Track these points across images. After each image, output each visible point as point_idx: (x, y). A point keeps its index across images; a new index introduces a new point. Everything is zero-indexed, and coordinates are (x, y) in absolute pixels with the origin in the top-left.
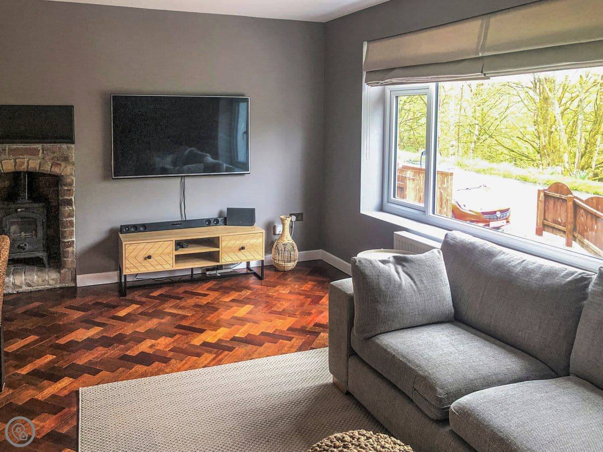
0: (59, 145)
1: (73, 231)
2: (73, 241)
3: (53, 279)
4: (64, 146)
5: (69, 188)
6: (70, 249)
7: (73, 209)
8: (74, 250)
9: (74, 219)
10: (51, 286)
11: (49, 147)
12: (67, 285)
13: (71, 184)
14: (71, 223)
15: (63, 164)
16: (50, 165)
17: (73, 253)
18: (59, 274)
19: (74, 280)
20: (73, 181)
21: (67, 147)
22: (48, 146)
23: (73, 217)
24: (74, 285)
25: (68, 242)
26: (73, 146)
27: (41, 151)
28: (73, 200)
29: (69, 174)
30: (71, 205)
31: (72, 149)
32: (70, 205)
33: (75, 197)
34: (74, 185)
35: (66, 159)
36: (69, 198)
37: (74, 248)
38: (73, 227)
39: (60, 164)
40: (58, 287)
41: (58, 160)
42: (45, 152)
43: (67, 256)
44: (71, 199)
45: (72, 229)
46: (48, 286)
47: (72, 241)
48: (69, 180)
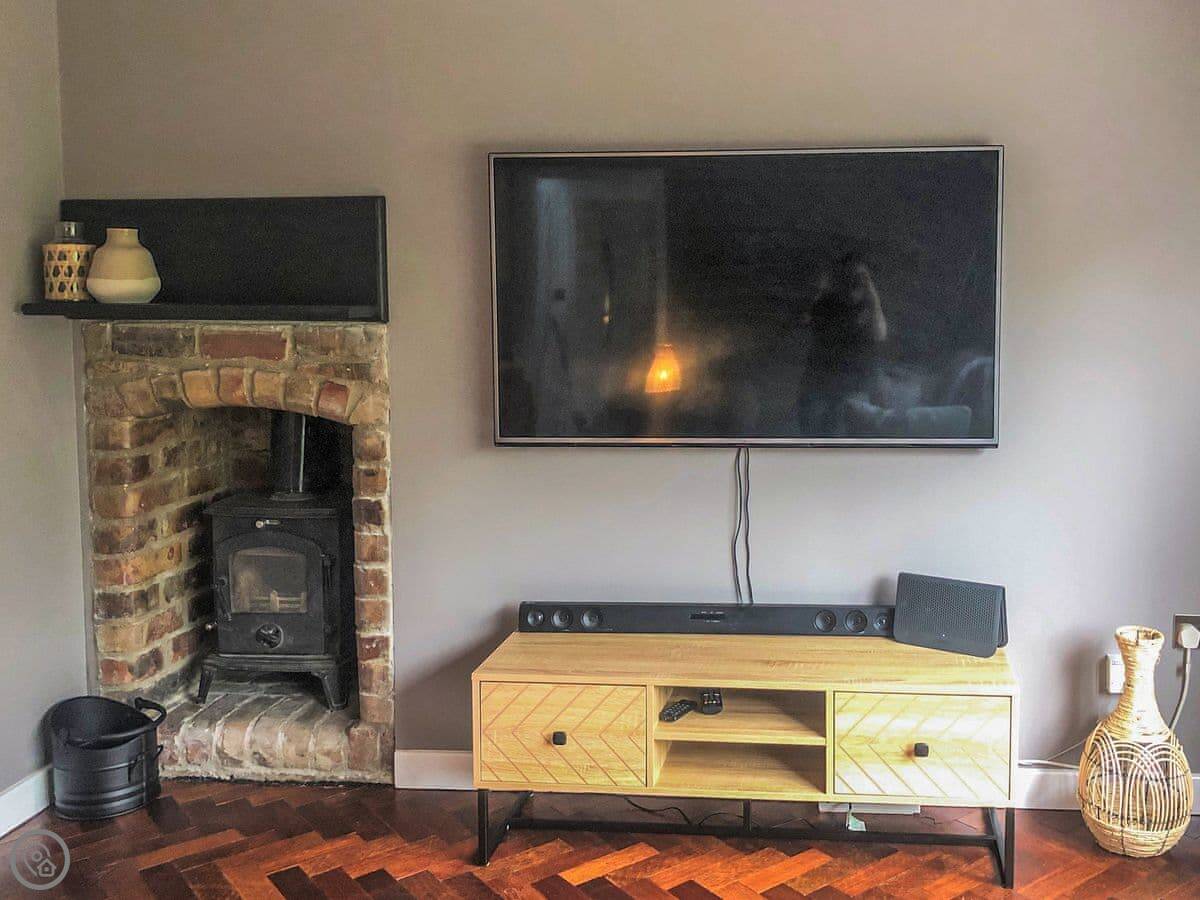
0: (339, 326)
1: (384, 604)
2: (385, 641)
3: (328, 754)
4: (357, 329)
5: (373, 467)
6: (375, 664)
7: (386, 537)
8: (387, 668)
9: (387, 568)
10: (323, 774)
11: (311, 330)
12: (368, 777)
13: (376, 456)
14: (379, 579)
15: (353, 387)
16: (315, 389)
17: (384, 677)
18: (345, 740)
19: (388, 763)
20: (383, 444)
21: (366, 333)
22: (310, 327)
23: (383, 560)
24: (387, 780)
25: (372, 640)
26: (382, 329)
27: (289, 345)
28: (386, 507)
29: (371, 420)
30: (379, 523)
31: (381, 338)
32: (375, 523)
33: (390, 497)
34: (388, 458)
35: (361, 372)
36: (373, 500)
37: (387, 661)
38: (383, 591)
39: (343, 389)
40: (342, 777)
41: (338, 374)
42: (299, 348)
43: (368, 685)
44: (378, 504)
45: (381, 599)
46: (313, 773)
47: (382, 637)
48: (370, 442)
